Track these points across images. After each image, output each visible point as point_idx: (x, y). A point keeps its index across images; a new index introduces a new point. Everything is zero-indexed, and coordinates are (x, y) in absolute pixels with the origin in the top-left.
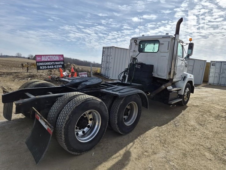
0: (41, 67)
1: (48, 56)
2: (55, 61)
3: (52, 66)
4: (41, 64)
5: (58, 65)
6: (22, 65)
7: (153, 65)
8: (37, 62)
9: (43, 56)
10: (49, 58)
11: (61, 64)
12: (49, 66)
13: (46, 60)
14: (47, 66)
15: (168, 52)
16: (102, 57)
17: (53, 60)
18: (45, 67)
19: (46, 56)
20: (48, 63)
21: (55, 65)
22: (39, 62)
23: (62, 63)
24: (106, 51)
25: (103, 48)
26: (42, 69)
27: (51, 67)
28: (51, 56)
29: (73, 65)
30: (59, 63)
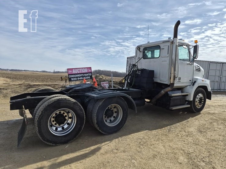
0: (72, 79)
1: (78, 69)
2: (84, 73)
3: (82, 78)
4: (72, 76)
5: (87, 76)
6: (61, 78)
7: (154, 71)
8: (69, 75)
9: (74, 70)
10: (79, 71)
11: (89, 76)
12: (79, 77)
13: (76, 73)
14: (77, 77)
15: (168, 57)
16: (127, 67)
17: (82, 72)
18: (76, 79)
19: (76, 69)
20: (78, 76)
21: (84, 76)
22: (70, 75)
23: (90, 74)
24: (130, 60)
25: (127, 59)
26: (73, 81)
27: (80, 78)
28: (80, 69)
29: (102, 76)
30: (88, 75)
